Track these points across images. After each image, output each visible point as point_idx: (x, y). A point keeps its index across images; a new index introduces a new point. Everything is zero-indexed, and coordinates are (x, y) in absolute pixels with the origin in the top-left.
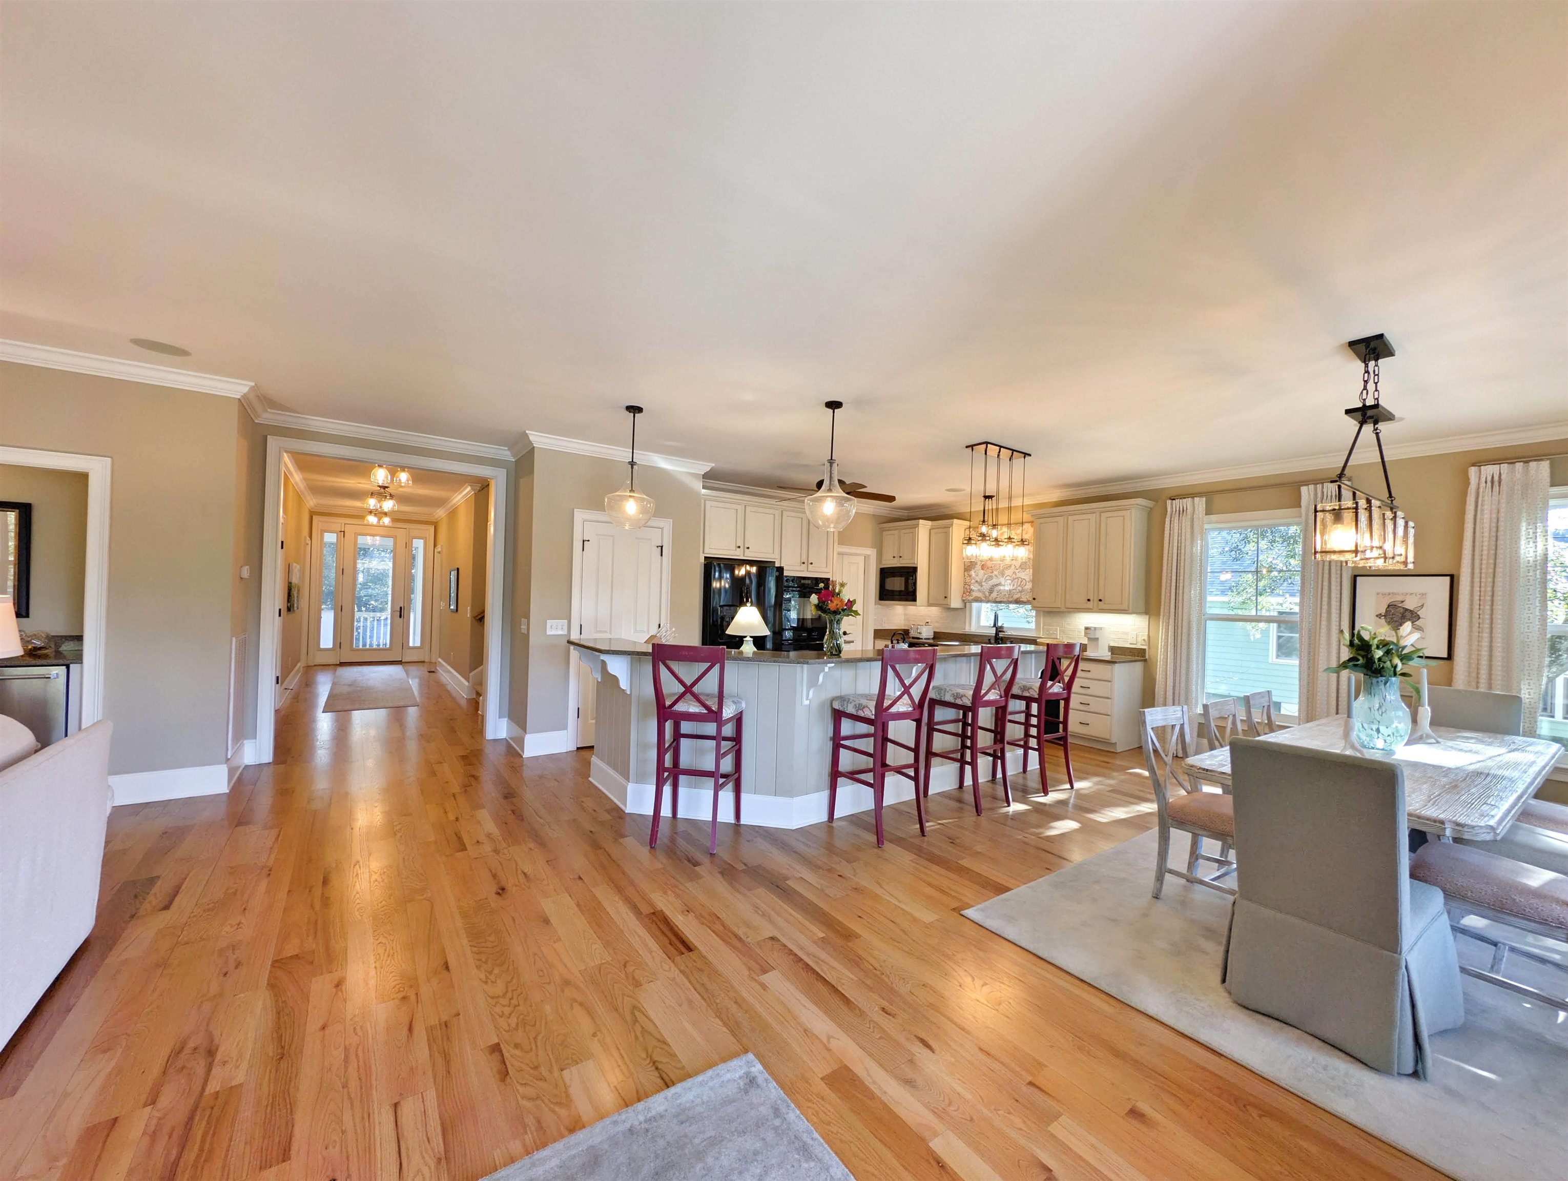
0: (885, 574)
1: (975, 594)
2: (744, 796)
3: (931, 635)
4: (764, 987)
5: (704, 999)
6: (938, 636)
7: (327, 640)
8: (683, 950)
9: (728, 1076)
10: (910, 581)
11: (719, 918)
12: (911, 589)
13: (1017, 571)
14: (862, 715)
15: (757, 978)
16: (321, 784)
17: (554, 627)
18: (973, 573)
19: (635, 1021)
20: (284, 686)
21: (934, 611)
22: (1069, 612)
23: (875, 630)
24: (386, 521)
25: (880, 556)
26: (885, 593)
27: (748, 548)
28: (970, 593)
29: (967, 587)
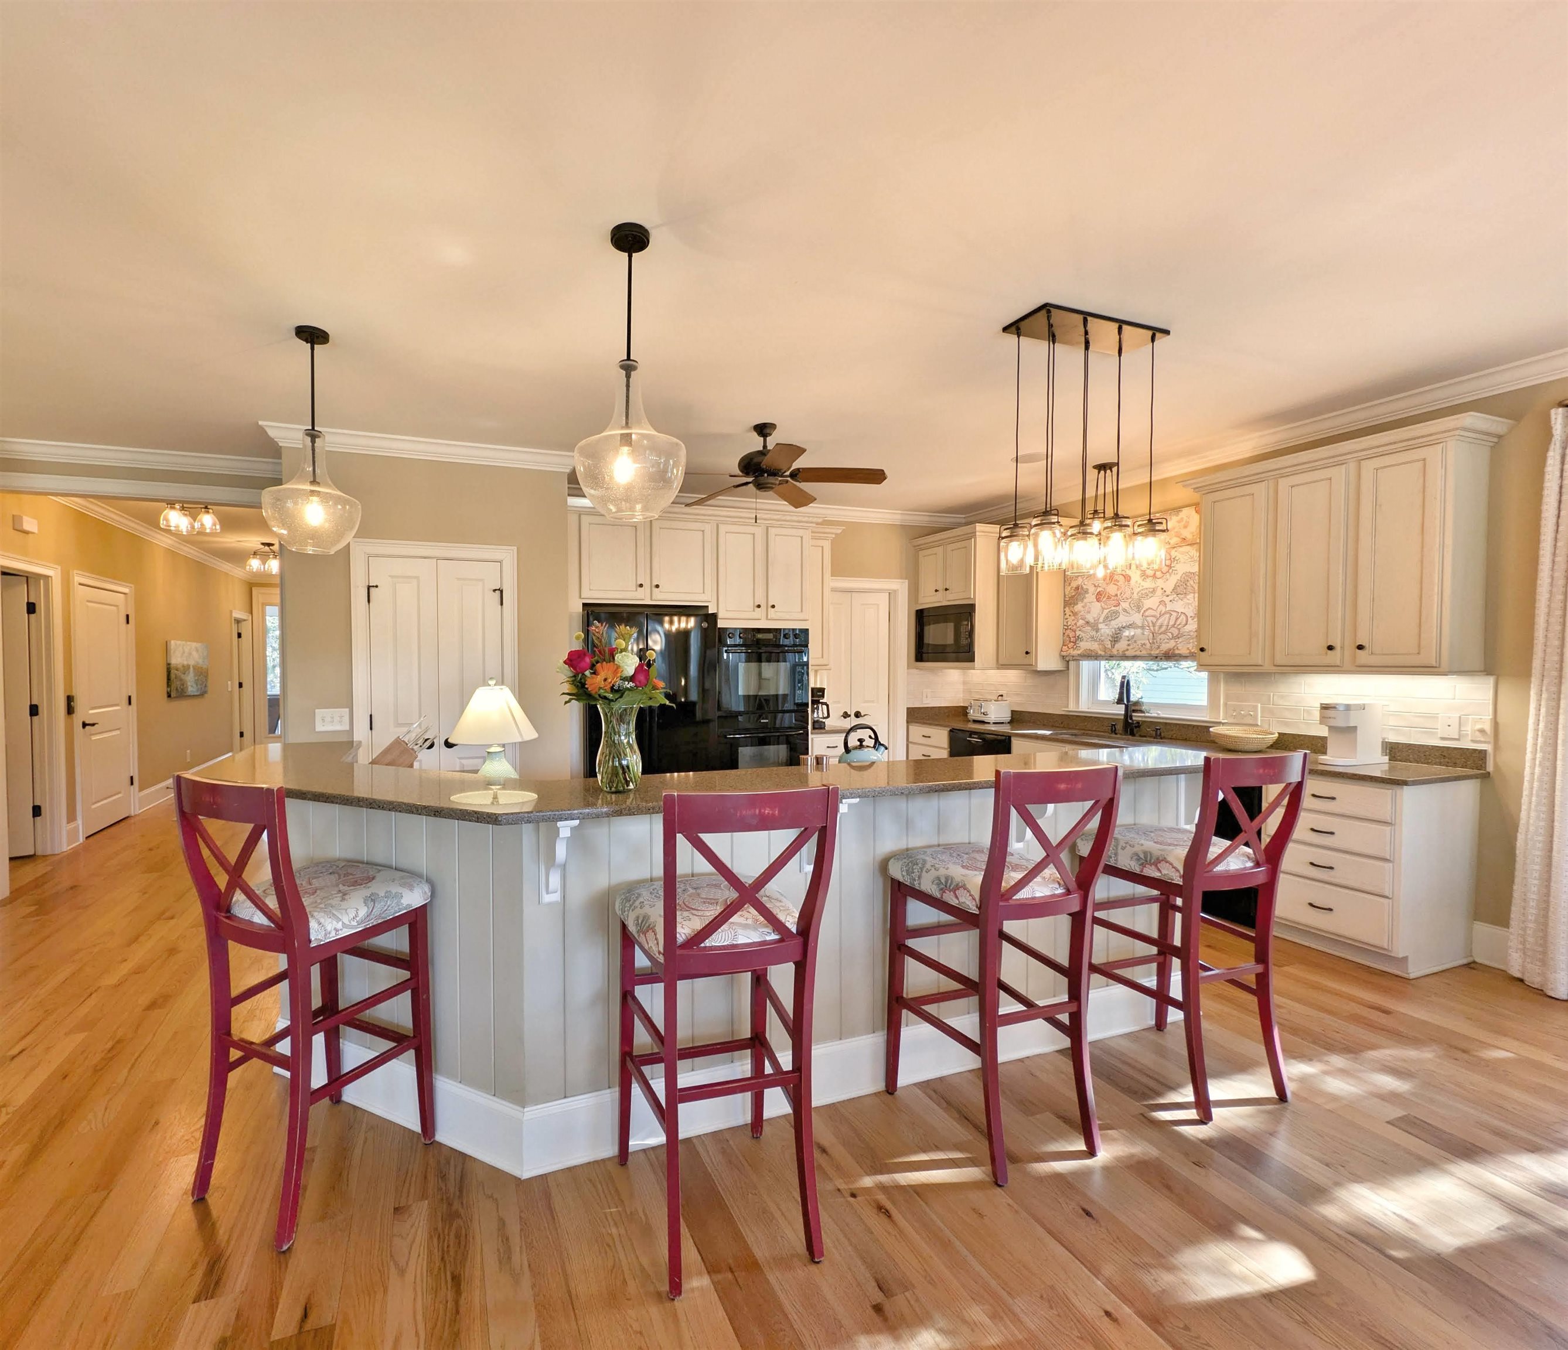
0: (922, 618)
1: (1085, 645)
3: (1006, 716)
6: (1018, 718)
10: (963, 629)
12: (964, 642)
13: (1167, 600)
17: (327, 719)
18: (1079, 607)
21: (1012, 676)
22: (1283, 674)
23: (908, 709)
25: (914, 591)
26: (925, 650)
27: (657, 586)
28: (1075, 643)
29: (1068, 631)
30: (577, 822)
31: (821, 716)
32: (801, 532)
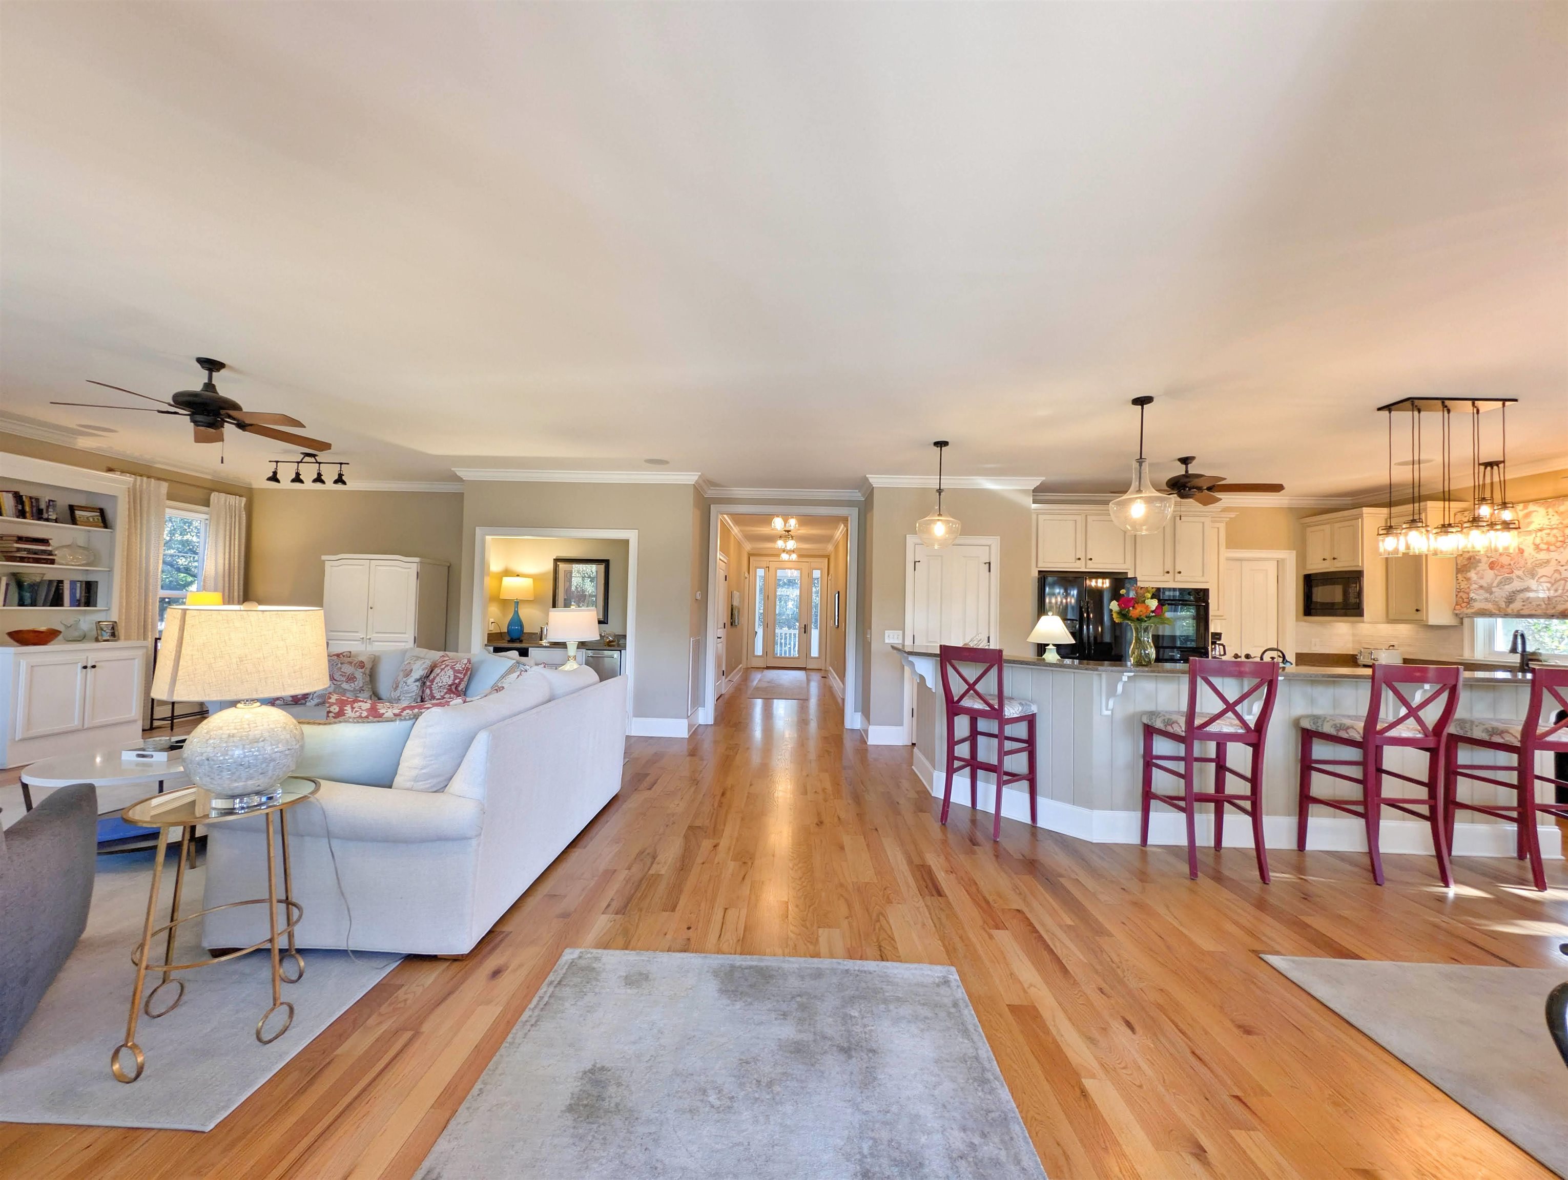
0: (1310, 582)
1: (1478, 606)
2: (1041, 801)
4: (991, 937)
5: (935, 926)
7: (759, 651)
8: (934, 893)
9: (929, 973)
10: (1352, 590)
11: (976, 884)
12: (1353, 600)
13: (1561, 569)
14: (1171, 731)
15: (988, 929)
16: (756, 759)
17: (891, 636)
18: (1471, 574)
19: (878, 921)
20: (729, 678)
21: (1404, 630)
23: (1297, 654)
24: (794, 557)
25: (1302, 558)
26: (1313, 606)
27: (1091, 559)
28: (1468, 603)
29: (1461, 594)
30: (1132, 674)
31: (1217, 653)
32: (1202, 519)
